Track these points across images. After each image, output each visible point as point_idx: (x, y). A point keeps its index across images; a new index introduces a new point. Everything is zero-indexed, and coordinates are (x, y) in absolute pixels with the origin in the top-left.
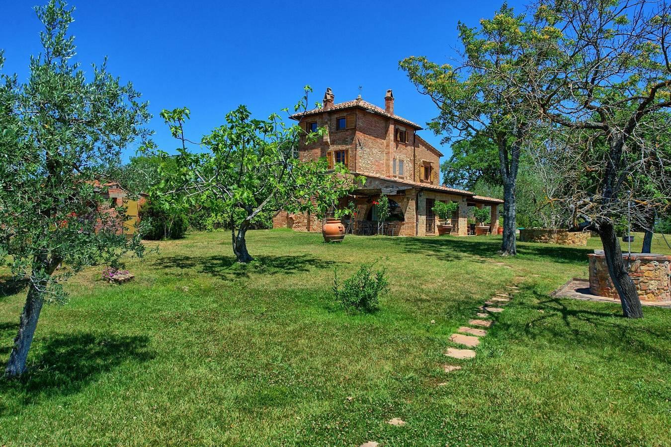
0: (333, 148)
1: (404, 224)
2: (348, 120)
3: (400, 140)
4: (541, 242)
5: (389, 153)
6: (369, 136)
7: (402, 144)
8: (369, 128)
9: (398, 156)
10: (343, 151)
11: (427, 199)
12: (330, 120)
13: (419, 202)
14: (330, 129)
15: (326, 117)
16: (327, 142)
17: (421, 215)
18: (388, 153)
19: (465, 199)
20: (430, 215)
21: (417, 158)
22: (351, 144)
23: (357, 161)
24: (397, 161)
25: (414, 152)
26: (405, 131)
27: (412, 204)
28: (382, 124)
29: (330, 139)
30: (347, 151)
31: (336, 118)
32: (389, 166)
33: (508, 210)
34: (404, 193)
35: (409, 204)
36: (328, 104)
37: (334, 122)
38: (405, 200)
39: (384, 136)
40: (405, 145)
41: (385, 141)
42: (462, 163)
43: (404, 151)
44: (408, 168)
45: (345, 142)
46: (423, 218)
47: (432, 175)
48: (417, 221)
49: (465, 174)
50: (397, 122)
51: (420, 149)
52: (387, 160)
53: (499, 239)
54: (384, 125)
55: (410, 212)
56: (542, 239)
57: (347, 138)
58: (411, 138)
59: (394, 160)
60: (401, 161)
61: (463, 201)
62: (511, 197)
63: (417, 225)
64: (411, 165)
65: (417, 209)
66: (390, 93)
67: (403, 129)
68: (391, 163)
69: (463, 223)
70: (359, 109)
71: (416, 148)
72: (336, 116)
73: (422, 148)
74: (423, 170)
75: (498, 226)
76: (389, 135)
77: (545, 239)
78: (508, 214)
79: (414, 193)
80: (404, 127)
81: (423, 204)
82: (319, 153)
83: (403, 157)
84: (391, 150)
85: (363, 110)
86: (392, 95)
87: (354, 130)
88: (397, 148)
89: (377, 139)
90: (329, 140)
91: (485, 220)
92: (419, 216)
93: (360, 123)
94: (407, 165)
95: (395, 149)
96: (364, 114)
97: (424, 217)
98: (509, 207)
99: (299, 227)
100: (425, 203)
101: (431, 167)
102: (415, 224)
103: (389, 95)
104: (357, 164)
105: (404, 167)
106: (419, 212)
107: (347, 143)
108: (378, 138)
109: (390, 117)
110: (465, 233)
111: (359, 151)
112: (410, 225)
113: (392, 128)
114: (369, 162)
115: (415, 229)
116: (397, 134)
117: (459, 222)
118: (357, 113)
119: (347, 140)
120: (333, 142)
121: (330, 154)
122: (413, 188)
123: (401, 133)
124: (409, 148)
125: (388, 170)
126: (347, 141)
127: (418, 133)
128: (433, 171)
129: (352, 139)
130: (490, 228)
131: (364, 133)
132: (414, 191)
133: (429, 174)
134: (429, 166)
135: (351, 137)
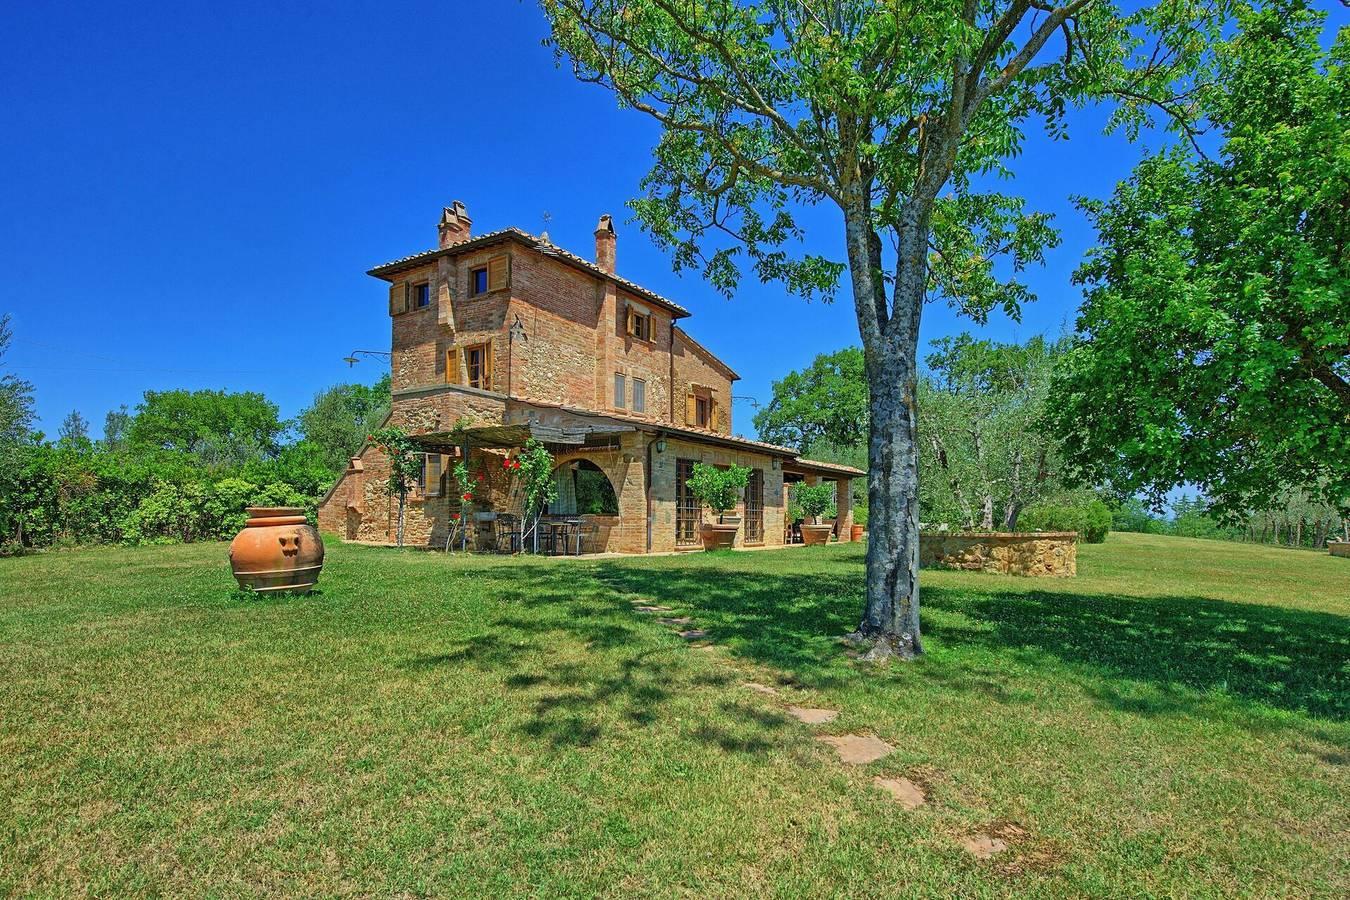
0: (461, 341)
1: (616, 523)
2: (493, 270)
3: (637, 333)
4: (963, 568)
5: (603, 358)
6: (549, 315)
7: (641, 344)
8: (548, 294)
9: (630, 369)
10: (481, 346)
11: (679, 460)
12: (456, 275)
13: (655, 467)
14: (454, 293)
15: (444, 264)
16: (446, 325)
17: (661, 500)
18: (601, 359)
19: (778, 465)
20: (687, 500)
21: (680, 376)
22: (500, 327)
23: (513, 369)
24: (629, 379)
25: (672, 364)
26: (649, 316)
27: (637, 469)
28: (587, 289)
29: (455, 317)
30: (489, 344)
31: (470, 269)
32: (604, 387)
33: (887, 470)
34: (618, 443)
35: (629, 471)
36: (448, 236)
37: (465, 279)
38: (620, 461)
39: (593, 318)
40: (647, 346)
41: (595, 333)
42: (789, 412)
43: (648, 358)
44: (657, 398)
45: (486, 324)
46: (668, 508)
47: (714, 417)
48: (649, 514)
49: (796, 432)
50: (622, 289)
51: (685, 360)
52: (600, 374)
53: (855, 559)
54: (592, 292)
55: (631, 493)
56: (966, 561)
57: (491, 314)
58: (665, 333)
59: (620, 376)
60: (640, 382)
61: (774, 469)
62: (896, 416)
63: (649, 525)
64: (664, 392)
65: (649, 484)
66: (607, 222)
67: (644, 310)
68: (611, 380)
69: (774, 520)
70: (515, 240)
71: (675, 356)
72: (466, 264)
73: (689, 358)
74: (692, 404)
75: (851, 524)
76: (604, 317)
77: (975, 561)
78: (887, 487)
79: (640, 441)
80: (647, 305)
81: (667, 473)
82: (433, 355)
83: (641, 371)
84: (608, 352)
85: (528, 245)
86: (610, 226)
87: (506, 292)
88: (627, 351)
89: (572, 324)
90: (451, 321)
91: (821, 510)
92: (655, 503)
93: (522, 279)
94: (654, 390)
95: (623, 352)
96: (535, 259)
97: (670, 506)
98: (890, 455)
99: (371, 530)
100: (673, 469)
101: (711, 399)
102: (644, 522)
103: (604, 226)
104: (513, 378)
105: (647, 394)
106: (656, 492)
107: (490, 325)
108: (574, 321)
109: (605, 275)
110: (779, 541)
111: (519, 347)
112: (632, 524)
113: (610, 300)
114: (550, 375)
115: (645, 536)
116: (627, 318)
117: (764, 515)
118: (514, 252)
119: (491, 318)
120: (462, 326)
121: (452, 353)
122: (638, 430)
123: (639, 319)
124: (658, 354)
125: (602, 399)
126: (491, 322)
127: (680, 323)
128: (716, 409)
129: (502, 317)
130: (836, 526)
131: (535, 306)
132: (641, 438)
133: (708, 415)
134: (707, 397)
135: (499, 313)
